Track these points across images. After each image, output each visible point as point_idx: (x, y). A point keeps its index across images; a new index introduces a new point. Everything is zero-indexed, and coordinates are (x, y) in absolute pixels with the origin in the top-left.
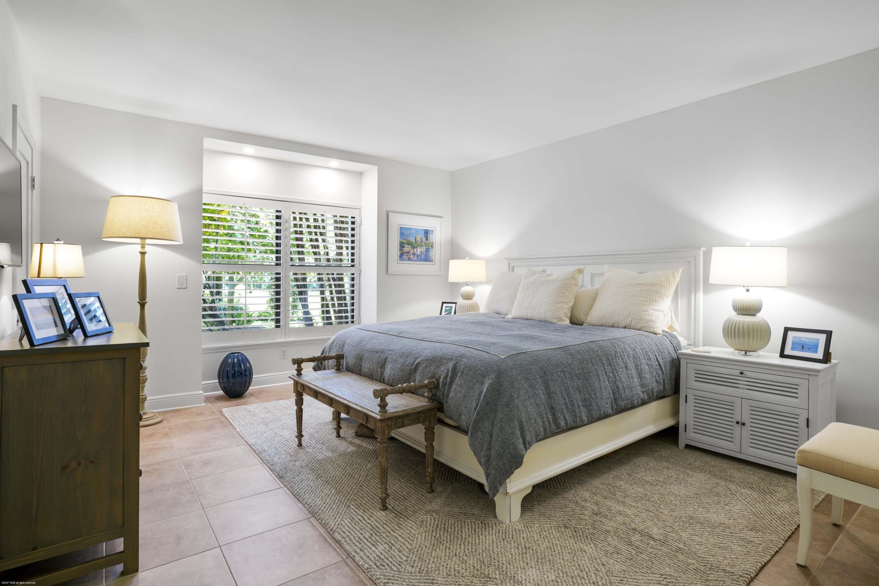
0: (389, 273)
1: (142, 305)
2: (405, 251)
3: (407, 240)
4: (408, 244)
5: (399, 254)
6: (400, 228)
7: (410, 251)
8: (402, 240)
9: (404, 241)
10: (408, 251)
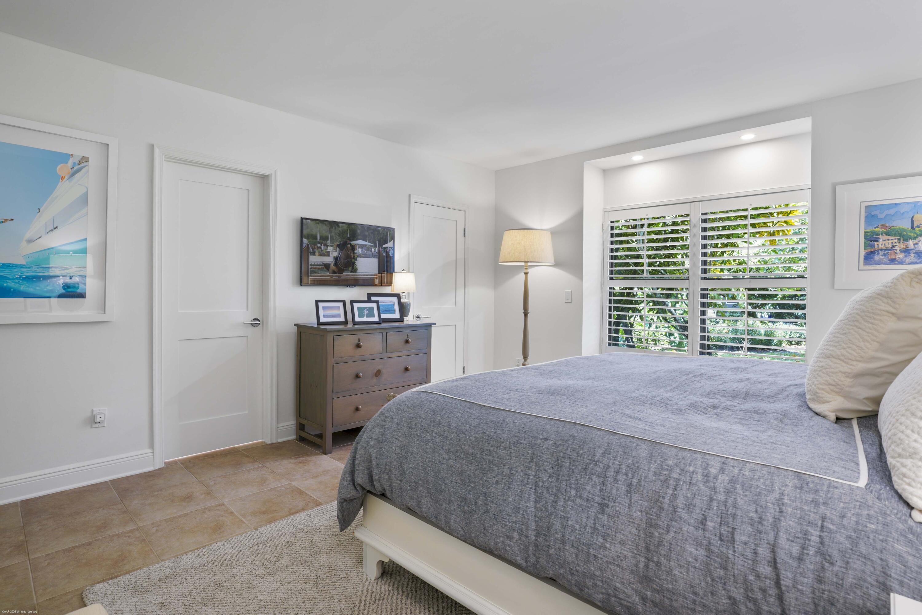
0: (836, 287)
1: (526, 315)
2: (880, 247)
3: (886, 228)
4: (888, 234)
5: (862, 254)
6: (866, 207)
7: (893, 247)
8: (870, 229)
9: (877, 229)
10: (890, 246)
